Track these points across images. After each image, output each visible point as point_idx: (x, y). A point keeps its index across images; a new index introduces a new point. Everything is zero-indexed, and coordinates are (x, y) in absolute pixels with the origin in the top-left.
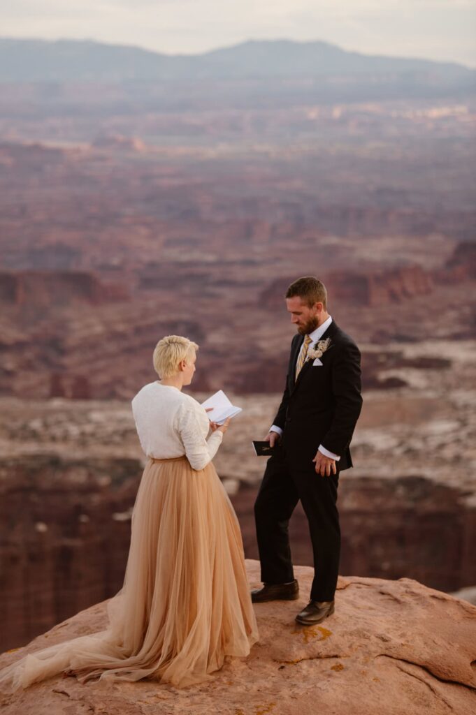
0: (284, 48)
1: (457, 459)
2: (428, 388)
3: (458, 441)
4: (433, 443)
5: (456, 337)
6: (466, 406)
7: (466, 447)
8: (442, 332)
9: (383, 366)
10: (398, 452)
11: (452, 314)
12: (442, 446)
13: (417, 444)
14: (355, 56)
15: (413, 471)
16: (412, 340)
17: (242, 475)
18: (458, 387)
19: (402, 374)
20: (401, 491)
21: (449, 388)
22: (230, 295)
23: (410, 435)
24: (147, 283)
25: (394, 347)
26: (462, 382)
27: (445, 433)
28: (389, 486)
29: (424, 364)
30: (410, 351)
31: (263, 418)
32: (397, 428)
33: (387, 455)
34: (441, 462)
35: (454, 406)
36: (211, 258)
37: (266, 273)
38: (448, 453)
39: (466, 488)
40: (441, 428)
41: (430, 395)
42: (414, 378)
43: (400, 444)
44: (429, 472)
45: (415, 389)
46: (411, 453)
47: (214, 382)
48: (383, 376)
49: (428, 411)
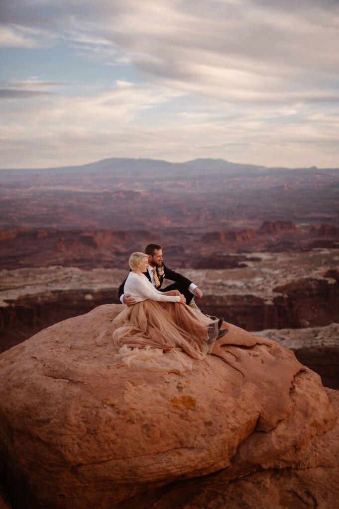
0: (209, 161)
1: (263, 290)
2: (254, 267)
3: (263, 284)
4: (256, 284)
5: (263, 251)
6: (266, 273)
7: (266, 286)
8: (259, 250)
9: (240, 261)
10: (245, 287)
11: (262, 244)
12: (258, 285)
13: (251, 285)
14: (232, 164)
15: (249, 293)
16: (250, 252)
18: (263, 267)
19: (246, 263)
20: (245, 299)
21: (260, 267)
22: (192, 238)
23: (248, 282)
24: (166, 234)
25: (244, 254)
26: (265, 265)
27: (260, 281)
28: (242, 298)
29: (253, 260)
30: (249, 256)
31: (202, 277)
32: (244, 280)
33: (241, 288)
34: (258, 290)
35: (262, 273)
36: (186, 226)
37: (204, 231)
38: (260, 288)
39: (265, 299)
40: (258, 280)
41: (255, 269)
42: (250, 264)
43: (245, 285)
44: (254, 294)
45: (250, 268)
46: (249, 288)
47: (187, 265)
48: (240, 263)
49: (254, 275)
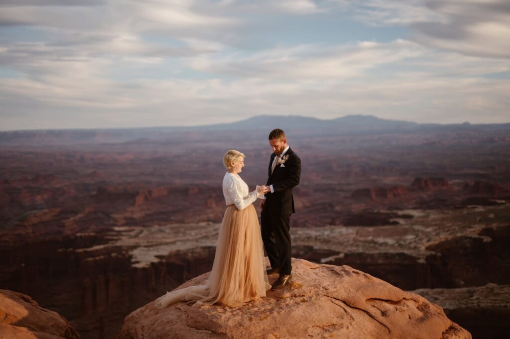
0: (360, 118)
1: (415, 248)
2: (406, 225)
3: (415, 242)
4: (408, 242)
5: (414, 208)
6: (418, 231)
7: (418, 244)
8: (410, 207)
9: (391, 218)
10: (396, 245)
11: (413, 201)
12: (410, 243)
13: (402, 243)
14: (382, 120)
15: (401, 251)
16: (401, 209)
17: (346, 251)
18: (415, 224)
19: (397, 220)
20: (397, 258)
21: (412, 224)
22: (342, 194)
23: (400, 240)
24: (316, 191)
25: (395, 211)
26: (417, 223)
27: (412, 239)
28: (393, 256)
29: (405, 217)
30: (400, 213)
31: (352, 234)
32: (396, 237)
33: (392, 246)
34: (410, 248)
35: (414, 230)
36: (336, 183)
37: (354, 188)
38: (412, 245)
39: (418, 257)
40: (410, 237)
41: (407, 227)
42: (402, 221)
43: (397, 243)
44: (406, 252)
45: (402, 225)
46: (401, 246)
47: (337, 222)
48: (391, 220)
49: (406, 232)
